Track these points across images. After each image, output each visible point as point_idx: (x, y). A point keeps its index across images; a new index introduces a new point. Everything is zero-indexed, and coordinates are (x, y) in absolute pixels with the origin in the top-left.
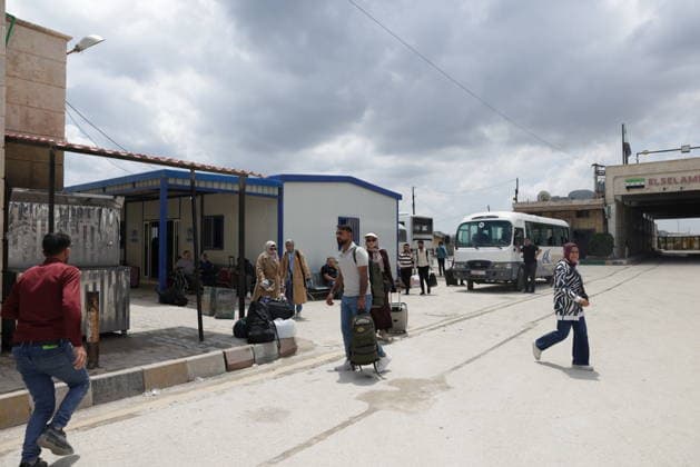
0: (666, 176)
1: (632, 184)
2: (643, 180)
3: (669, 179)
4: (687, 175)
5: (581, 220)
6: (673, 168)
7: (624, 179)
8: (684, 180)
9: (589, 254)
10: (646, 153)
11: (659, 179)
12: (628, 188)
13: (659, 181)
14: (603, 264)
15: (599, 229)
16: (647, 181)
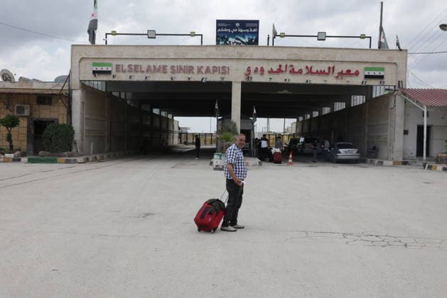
0: (134, 63)
1: (99, 69)
2: (110, 65)
3: (136, 66)
4: (152, 63)
5: (43, 107)
6: (140, 54)
7: (91, 62)
8: (149, 70)
9: (44, 149)
10: (114, 33)
11: (126, 64)
12: (95, 73)
13: (126, 67)
14: (54, 161)
15: (62, 120)
16: (114, 67)
